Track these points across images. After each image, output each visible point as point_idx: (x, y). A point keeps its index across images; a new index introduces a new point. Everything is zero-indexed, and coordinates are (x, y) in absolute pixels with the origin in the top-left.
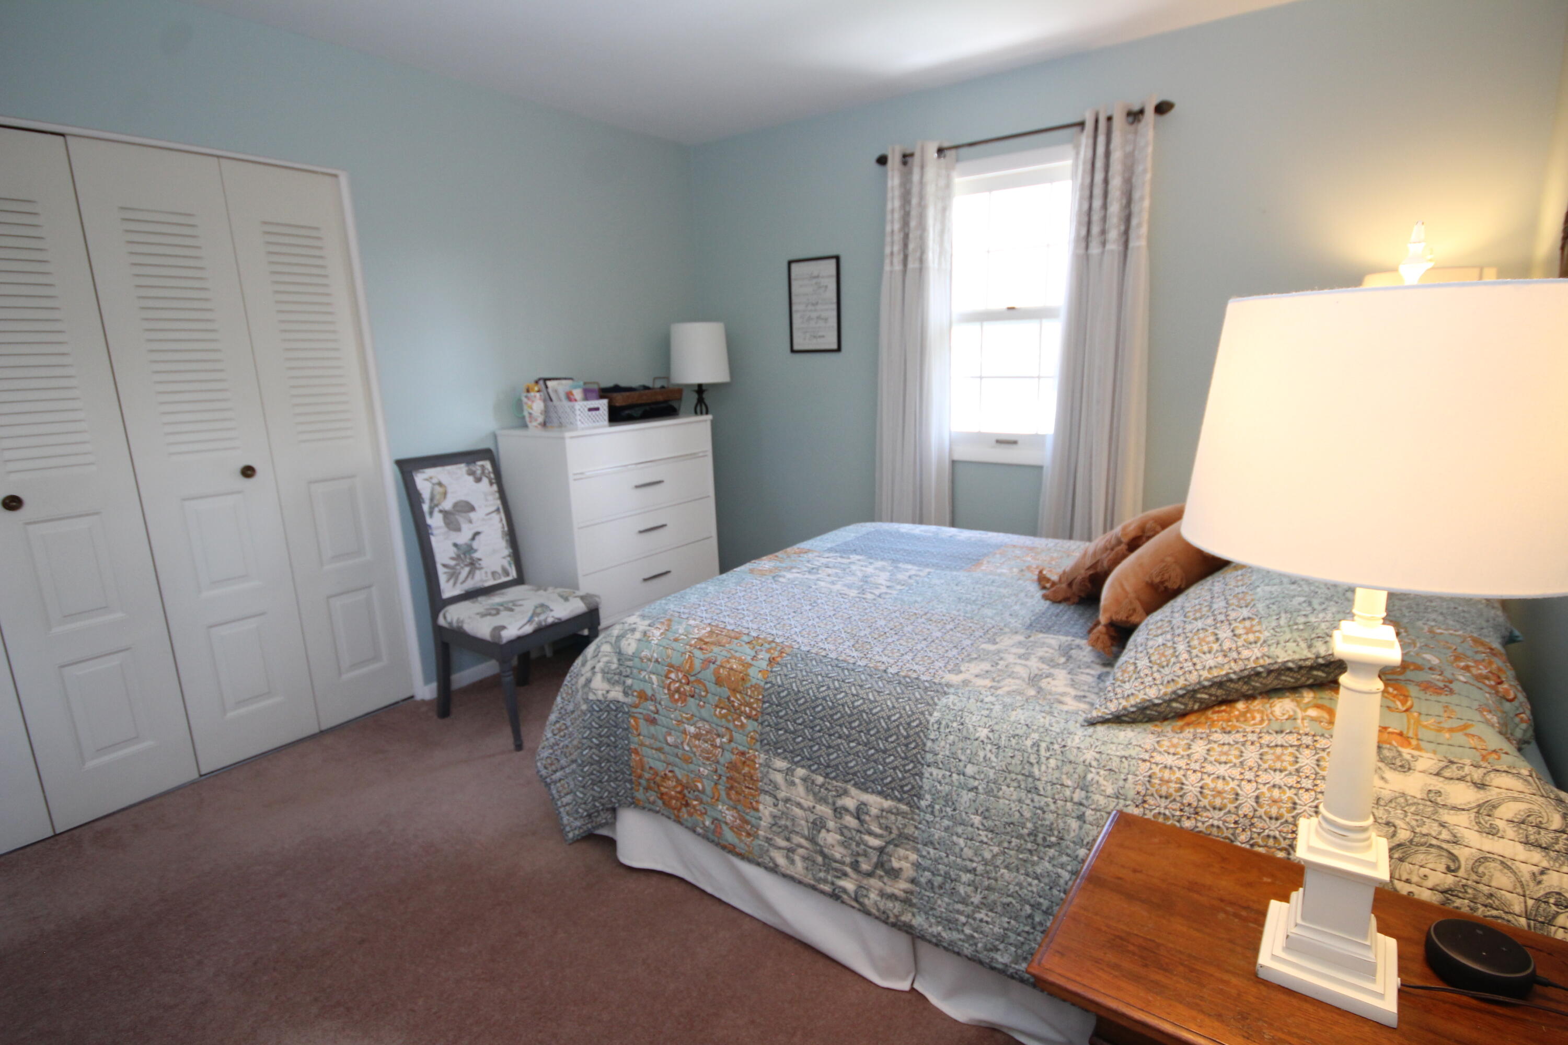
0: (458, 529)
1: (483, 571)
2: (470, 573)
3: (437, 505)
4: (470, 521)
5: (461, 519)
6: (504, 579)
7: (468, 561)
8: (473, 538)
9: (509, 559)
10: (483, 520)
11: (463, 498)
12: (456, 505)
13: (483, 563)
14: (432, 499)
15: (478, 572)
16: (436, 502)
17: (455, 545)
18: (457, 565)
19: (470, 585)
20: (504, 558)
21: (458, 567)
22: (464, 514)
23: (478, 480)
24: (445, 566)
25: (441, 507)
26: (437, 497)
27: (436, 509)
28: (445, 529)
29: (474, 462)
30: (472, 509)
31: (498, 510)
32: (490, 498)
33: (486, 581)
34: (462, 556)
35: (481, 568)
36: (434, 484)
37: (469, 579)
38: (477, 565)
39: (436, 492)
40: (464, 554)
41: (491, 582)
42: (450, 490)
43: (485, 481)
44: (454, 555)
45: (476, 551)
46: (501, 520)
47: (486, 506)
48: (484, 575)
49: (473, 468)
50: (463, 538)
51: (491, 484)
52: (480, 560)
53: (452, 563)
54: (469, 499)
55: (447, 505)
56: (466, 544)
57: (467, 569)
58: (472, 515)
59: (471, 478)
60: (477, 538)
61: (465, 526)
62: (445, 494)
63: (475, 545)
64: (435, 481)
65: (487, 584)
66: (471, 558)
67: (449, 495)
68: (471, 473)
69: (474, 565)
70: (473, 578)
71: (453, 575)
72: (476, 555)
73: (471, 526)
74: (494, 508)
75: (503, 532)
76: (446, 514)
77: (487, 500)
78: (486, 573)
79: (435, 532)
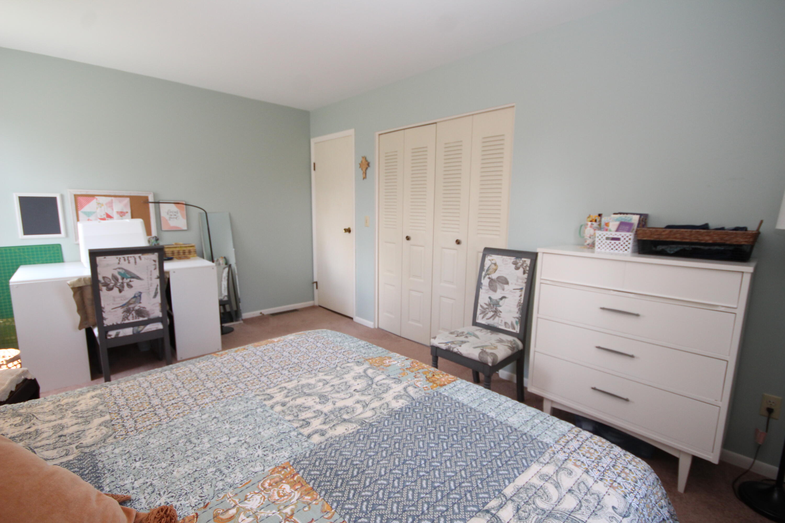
0: (495, 291)
1: (500, 319)
2: (493, 316)
3: (489, 274)
4: (503, 290)
5: (499, 286)
6: (511, 330)
7: (494, 309)
8: (501, 299)
9: (517, 320)
10: (511, 291)
11: (504, 276)
12: (498, 278)
13: (502, 315)
14: (487, 270)
15: (497, 318)
16: (489, 272)
17: (490, 298)
18: (487, 308)
19: (491, 322)
20: (514, 318)
21: (488, 310)
22: (501, 284)
23: (517, 268)
24: (481, 306)
25: (490, 276)
26: (491, 270)
27: (487, 276)
28: (488, 288)
29: (521, 258)
30: (507, 283)
31: (521, 289)
32: (520, 281)
33: (500, 325)
34: (492, 305)
35: (499, 317)
36: (492, 263)
37: (492, 319)
38: (498, 314)
39: (491, 267)
40: (493, 305)
41: (503, 327)
42: (498, 269)
43: (521, 270)
44: (487, 303)
45: (500, 306)
46: (521, 296)
47: (515, 284)
48: (500, 322)
49: (518, 261)
50: (496, 296)
51: (524, 273)
52: (501, 312)
53: (485, 306)
54: (507, 277)
55: (494, 276)
56: (496, 300)
57: (492, 314)
58: (506, 286)
59: (514, 266)
60: (504, 300)
61: (499, 291)
62: (496, 270)
63: (501, 303)
64: (493, 262)
65: (500, 327)
66: (496, 309)
67: (497, 272)
68: (515, 263)
69: (496, 313)
70: (493, 319)
71: (484, 313)
72: (499, 309)
73: (503, 292)
74: (520, 287)
75: (519, 303)
76: (491, 280)
77: (517, 281)
78: (502, 321)
79: (483, 287)
